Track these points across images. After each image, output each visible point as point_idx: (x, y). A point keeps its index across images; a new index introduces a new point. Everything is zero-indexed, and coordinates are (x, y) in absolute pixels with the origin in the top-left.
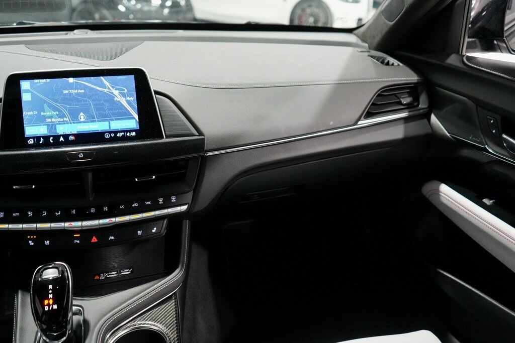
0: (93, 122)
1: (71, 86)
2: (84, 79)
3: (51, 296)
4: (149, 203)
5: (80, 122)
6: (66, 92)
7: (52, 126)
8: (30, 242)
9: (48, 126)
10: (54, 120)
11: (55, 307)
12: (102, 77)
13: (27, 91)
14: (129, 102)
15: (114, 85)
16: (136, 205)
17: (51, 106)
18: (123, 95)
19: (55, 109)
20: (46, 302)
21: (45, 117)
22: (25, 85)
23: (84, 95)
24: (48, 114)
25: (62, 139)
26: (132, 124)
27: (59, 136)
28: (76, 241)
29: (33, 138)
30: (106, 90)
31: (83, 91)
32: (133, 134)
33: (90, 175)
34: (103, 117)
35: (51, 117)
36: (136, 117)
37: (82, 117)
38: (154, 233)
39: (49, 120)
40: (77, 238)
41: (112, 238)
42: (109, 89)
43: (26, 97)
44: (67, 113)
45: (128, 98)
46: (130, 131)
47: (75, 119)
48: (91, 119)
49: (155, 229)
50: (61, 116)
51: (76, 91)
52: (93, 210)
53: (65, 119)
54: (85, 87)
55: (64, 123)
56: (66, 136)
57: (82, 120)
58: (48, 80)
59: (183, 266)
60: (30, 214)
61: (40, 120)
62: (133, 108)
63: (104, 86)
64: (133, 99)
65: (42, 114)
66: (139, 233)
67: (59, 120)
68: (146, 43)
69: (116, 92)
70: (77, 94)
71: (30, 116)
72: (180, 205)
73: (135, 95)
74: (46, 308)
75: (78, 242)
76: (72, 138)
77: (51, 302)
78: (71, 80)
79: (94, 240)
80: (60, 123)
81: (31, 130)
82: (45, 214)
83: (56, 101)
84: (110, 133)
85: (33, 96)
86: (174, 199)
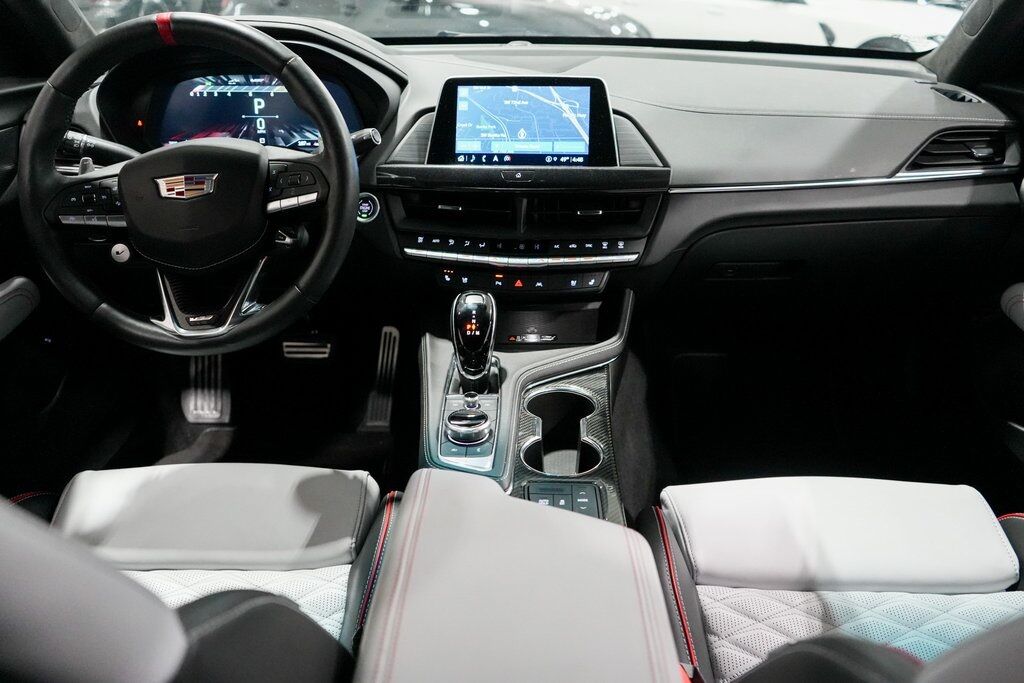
0: (532, 140)
1: (514, 96)
2: (530, 87)
3: (474, 321)
4: (590, 246)
5: (519, 140)
6: (507, 102)
7: (487, 142)
8: (446, 277)
9: (482, 142)
10: (489, 135)
11: (478, 333)
12: (551, 87)
13: (465, 99)
14: (579, 120)
15: (564, 98)
16: (574, 246)
17: (488, 119)
18: (574, 111)
19: (493, 122)
20: (469, 327)
21: (480, 131)
22: (463, 91)
23: (528, 107)
24: (484, 127)
25: (496, 159)
26: (581, 147)
27: (493, 155)
28: (497, 283)
29: (465, 155)
30: (553, 104)
31: (527, 103)
32: (581, 160)
33: (525, 201)
34: (547, 136)
35: (487, 131)
36: (587, 139)
37: (522, 133)
38: (591, 286)
39: (483, 135)
40: (499, 280)
41: (539, 284)
42: (558, 102)
43: (462, 106)
44: (505, 128)
45: (579, 115)
46: (577, 156)
47: (513, 135)
48: (532, 137)
49: (593, 281)
50: (499, 131)
51: (519, 103)
52: (522, 247)
53: (502, 135)
54: (530, 98)
55: (501, 139)
56: (501, 156)
57: (522, 137)
58: (489, 87)
59: (622, 334)
60: (452, 242)
61: (474, 134)
62: (584, 128)
63: (552, 98)
64: (585, 116)
65: (478, 127)
66: (573, 283)
67: (496, 135)
68: (603, 57)
69: (566, 107)
70: (519, 106)
71: (464, 128)
72: (628, 254)
73: (588, 112)
74: (468, 333)
75: (500, 284)
76: (507, 158)
77: (474, 327)
78: (515, 89)
79: (519, 284)
80: (496, 139)
81: (461, 146)
82: (468, 243)
83: (496, 113)
84: (553, 156)
85: (471, 105)
86: (621, 245)
